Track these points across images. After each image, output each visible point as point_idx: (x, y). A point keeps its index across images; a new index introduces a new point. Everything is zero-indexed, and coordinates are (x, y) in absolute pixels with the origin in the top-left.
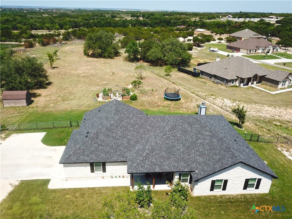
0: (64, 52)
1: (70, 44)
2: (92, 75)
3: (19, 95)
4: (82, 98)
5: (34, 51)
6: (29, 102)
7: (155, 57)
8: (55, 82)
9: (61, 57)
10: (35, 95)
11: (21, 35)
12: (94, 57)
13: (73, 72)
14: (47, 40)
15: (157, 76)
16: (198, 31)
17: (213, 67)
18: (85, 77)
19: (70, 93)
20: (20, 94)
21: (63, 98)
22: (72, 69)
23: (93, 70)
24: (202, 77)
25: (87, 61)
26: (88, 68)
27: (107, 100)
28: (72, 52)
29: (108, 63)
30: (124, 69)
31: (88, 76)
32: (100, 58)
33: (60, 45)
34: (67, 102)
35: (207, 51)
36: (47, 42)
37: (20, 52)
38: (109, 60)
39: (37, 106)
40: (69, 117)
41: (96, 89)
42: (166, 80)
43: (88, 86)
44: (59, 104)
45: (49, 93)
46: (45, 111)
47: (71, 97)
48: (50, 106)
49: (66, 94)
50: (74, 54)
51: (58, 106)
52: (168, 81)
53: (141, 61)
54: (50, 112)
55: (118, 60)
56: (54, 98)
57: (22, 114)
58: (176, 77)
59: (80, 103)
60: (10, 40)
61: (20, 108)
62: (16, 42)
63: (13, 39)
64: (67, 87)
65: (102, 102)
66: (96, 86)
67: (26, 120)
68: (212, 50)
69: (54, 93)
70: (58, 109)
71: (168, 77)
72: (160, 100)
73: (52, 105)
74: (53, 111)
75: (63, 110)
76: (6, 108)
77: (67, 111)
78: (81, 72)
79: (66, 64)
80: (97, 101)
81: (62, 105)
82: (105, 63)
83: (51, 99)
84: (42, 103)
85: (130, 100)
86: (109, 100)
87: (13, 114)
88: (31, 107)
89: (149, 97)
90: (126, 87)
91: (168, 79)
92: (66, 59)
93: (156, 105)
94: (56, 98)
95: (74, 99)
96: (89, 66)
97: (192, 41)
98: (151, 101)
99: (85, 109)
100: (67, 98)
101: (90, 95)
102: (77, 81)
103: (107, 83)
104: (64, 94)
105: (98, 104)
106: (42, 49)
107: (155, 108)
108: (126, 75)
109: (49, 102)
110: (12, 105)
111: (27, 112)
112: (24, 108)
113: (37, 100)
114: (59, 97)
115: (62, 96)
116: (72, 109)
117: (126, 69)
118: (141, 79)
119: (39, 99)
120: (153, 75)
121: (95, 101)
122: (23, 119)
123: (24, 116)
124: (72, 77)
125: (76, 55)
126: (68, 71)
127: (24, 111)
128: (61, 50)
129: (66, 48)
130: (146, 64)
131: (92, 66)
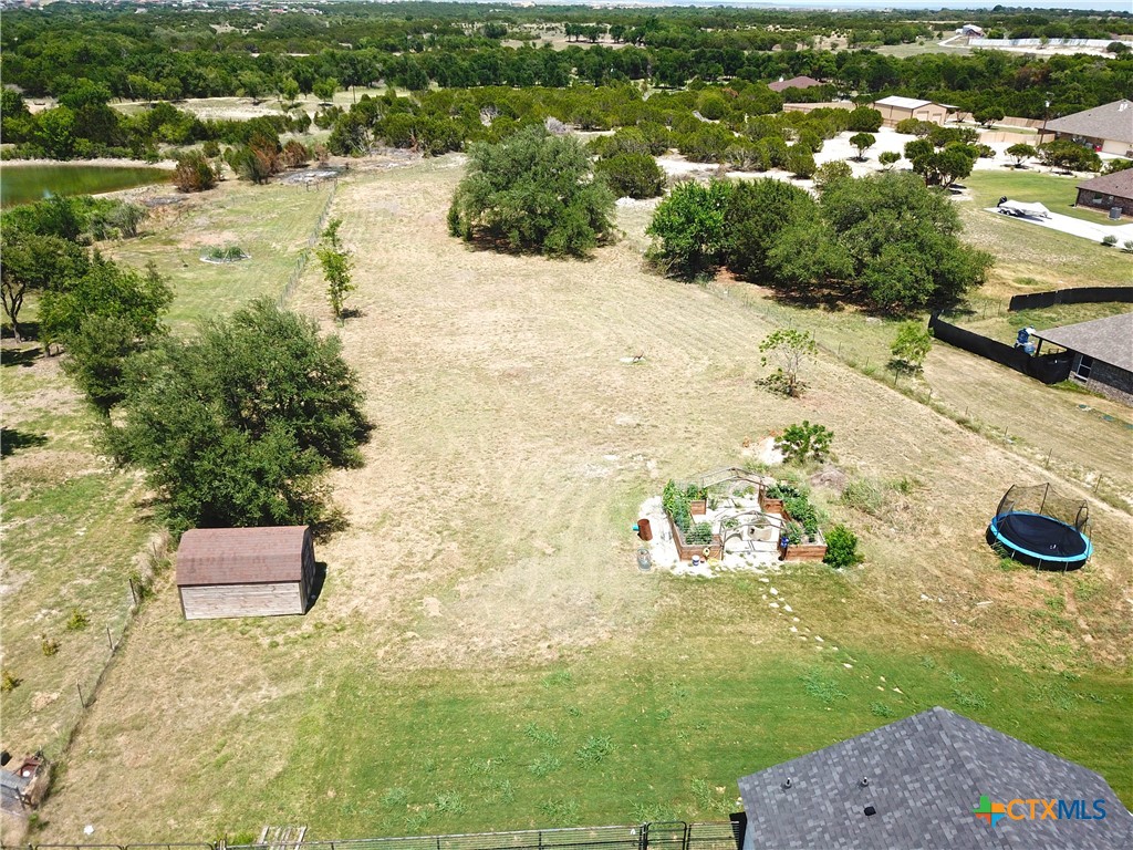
0: (352, 215)
1: (365, 172)
2: (539, 371)
4: (567, 539)
5: (221, 210)
8: (383, 414)
9: (353, 248)
11: (156, 130)
12: (498, 249)
13: (442, 344)
14: (270, 154)
15: (855, 375)
16: (892, 107)
18: (516, 383)
19: (488, 502)
21: (471, 543)
22: (433, 326)
23: (529, 335)
24: (1083, 385)
25: (482, 276)
26: (502, 314)
27: (707, 564)
28: (392, 216)
29: (580, 287)
30: (672, 328)
31: (523, 370)
32: (527, 254)
33: (327, 178)
34: (502, 579)
37: (160, 209)
39: (356, 613)
40: (583, 738)
41: (606, 470)
42: (920, 406)
43: (559, 450)
44: (467, 597)
45: (385, 501)
46: (415, 664)
47: (511, 539)
48: (425, 614)
49: (475, 511)
50: (404, 229)
51: (468, 615)
52: (928, 409)
53: (724, 276)
54: (445, 671)
55: (616, 266)
56: (425, 549)
57: (295, 687)
58: (950, 379)
59: (570, 582)
60: (110, 149)
61: (271, 630)
62: (134, 159)
63: (124, 146)
64: (457, 454)
65: (688, 580)
66: (595, 448)
67: (335, 751)
68: (1017, 211)
69: (407, 499)
70: (480, 643)
71: (913, 383)
72: (979, 564)
73: (433, 606)
74: (459, 667)
75: (511, 654)
76: (200, 628)
77: (540, 668)
78: (479, 348)
79: (393, 294)
80: (653, 568)
81: (488, 606)
82: (565, 287)
83: (411, 554)
84: (374, 588)
85: (824, 561)
86: (714, 564)
87: (249, 685)
88: (325, 621)
89: (910, 540)
90: (746, 453)
91: (923, 397)
92: (378, 257)
93: (983, 605)
94: (435, 546)
95: (529, 555)
96: (499, 303)
97: (905, 164)
98: (937, 572)
99: (624, 646)
100: (488, 542)
101: (598, 519)
102: (486, 407)
103: (634, 423)
104: (463, 512)
105: (672, 598)
106: (255, 198)
107: (1000, 637)
108: (701, 369)
109: (407, 577)
110: (226, 610)
111: (317, 666)
112: (291, 634)
113: (344, 564)
114: (445, 533)
115: (456, 523)
116: (553, 642)
117: (677, 325)
118: (791, 392)
119: (349, 549)
120: (832, 367)
121: (644, 572)
122: (316, 740)
123: (317, 711)
124: (453, 377)
125: (412, 234)
126: (418, 340)
127: (297, 655)
128: (337, 204)
129: (357, 197)
130: (754, 291)
131: (513, 305)
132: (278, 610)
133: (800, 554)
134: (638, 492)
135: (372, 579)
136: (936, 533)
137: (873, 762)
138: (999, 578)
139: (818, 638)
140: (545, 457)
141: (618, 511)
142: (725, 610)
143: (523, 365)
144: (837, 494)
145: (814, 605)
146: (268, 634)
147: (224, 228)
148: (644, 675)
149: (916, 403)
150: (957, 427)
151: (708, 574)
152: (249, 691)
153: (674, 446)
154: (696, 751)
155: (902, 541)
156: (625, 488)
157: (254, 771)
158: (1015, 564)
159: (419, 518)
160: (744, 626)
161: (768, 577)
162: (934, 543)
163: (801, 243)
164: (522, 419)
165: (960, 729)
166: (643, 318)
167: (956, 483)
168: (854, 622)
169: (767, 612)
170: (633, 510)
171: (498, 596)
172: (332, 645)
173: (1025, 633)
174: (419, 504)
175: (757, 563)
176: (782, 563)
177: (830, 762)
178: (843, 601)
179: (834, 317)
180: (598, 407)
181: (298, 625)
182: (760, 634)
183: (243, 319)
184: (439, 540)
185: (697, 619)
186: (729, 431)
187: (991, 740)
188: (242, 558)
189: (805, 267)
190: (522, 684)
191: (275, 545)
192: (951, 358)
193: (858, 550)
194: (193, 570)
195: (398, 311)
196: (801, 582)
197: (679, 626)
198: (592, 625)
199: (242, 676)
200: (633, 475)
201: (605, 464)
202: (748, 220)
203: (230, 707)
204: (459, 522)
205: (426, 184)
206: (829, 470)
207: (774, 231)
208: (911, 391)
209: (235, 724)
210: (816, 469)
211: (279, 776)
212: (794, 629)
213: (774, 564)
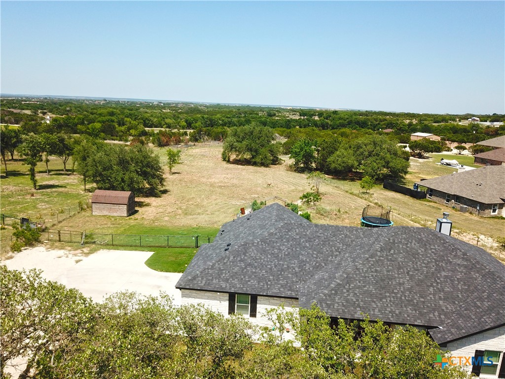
0: (190, 155)
1: (200, 146)
2: (233, 186)
3: (118, 197)
4: (217, 213)
6: (132, 211)
7: (343, 165)
8: (174, 190)
9: (186, 161)
10: (141, 204)
11: (129, 131)
12: (238, 164)
13: (204, 180)
14: (167, 138)
15: (346, 193)
16: (418, 136)
17: (452, 183)
18: (223, 188)
19: (197, 205)
20: (120, 196)
21: (186, 211)
22: (203, 177)
23: (235, 180)
24: (430, 199)
25: (227, 169)
26: (229, 176)
28: (203, 156)
29: (261, 172)
30: (287, 181)
31: (227, 186)
32: (247, 165)
33: (186, 147)
34: (191, 217)
35: (438, 165)
36: (165, 141)
38: (262, 169)
39: (143, 218)
43: (227, 199)
44: (178, 218)
45: (164, 203)
46: (155, 225)
47: (199, 211)
48: (163, 219)
49: (191, 206)
50: (207, 159)
51: (176, 221)
52: (366, 201)
54: (163, 226)
55: (278, 169)
56: (170, 210)
57: (118, 226)
58: (381, 196)
59: (212, 219)
60: (112, 137)
62: (119, 141)
63: (117, 136)
64: (193, 198)
66: (240, 200)
68: (447, 163)
69: (171, 203)
70: (177, 224)
71: (367, 196)
73: (166, 218)
74: (167, 226)
75: (185, 226)
76: (95, 216)
77: (191, 227)
78: (216, 181)
81: (183, 220)
82: (256, 172)
83: (166, 211)
84: (151, 215)
88: (133, 218)
91: (367, 199)
92: (194, 164)
94: (174, 210)
95: (203, 214)
100: (191, 211)
101: (230, 211)
102: (209, 191)
104: (187, 206)
108: (290, 189)
109: (162, 214)
110: (105, 213)
111: (126, 224)
112: (122, 219)
113: (144, 211)
114: (179, 209)
115: (184, 208)
116: (199, 225)
117: (290, 181)
119: (147, 209)
120: (339, 192)
122: (119, 232)
123: (122, 229)
124: (202, 186)
125: (209, 160)
126: (195, 179)
127: (121, 222)
129: (194, 151)
131: (234, 174)
132: (119, 215)
140: (222, 200)
144: (315, 212)
146: (115, 218)
149: (363, 200)
150: (374, 205)
152: (105, 225)
159: (172, 206)
164: (220, 194)
166: (279, 179)
171: (188, 219)
172: (132, 221)
174: (174, 204)
179: (350, 182)
180: (248, 193)
181: (124, 218)
184: (176, 210)
188: (111, 196)
199: (103, 223)
201: (241, 202)
203: (98, 227)
208: (363, 197)
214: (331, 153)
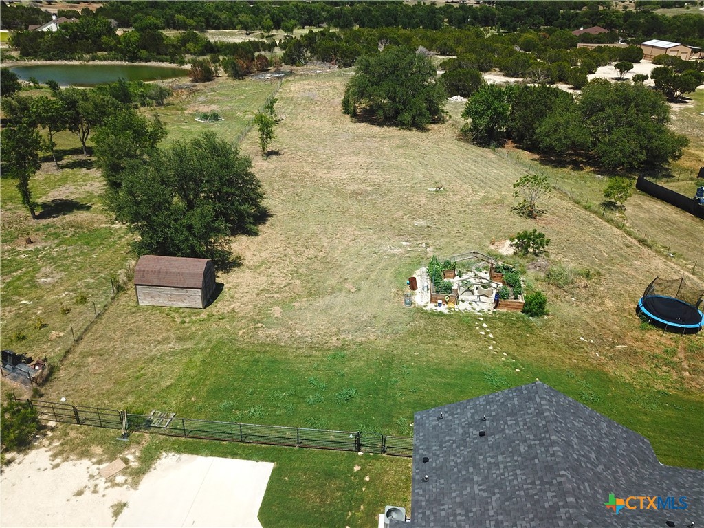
0: (288, 99)
1: (302, 75)
2: (376, 192)
3: (183, 274)
4: (365, 285)
5: (213, 93)
7: (564, 142)
8: (277, 209)
9: (284, 117)
11: (184, 46)
12: (372, 122)
13: (322, 174)
14: (247, 62)
15: (577, 208)
16: (653, 47)
18: (359, 198)
19: (324, 261)
20: (188, 271)
21: (308, 281)
22: (319, 163)
23: (376, 171)
25: (356, 137)
26: (362, 159)
27: (447, 306)
28: (311, 100)
29: (415, 146)
30: (466, 173)
31: (366, 191)
32: (388, 126)
33: (278, 77)
34: (320, 302)
36: (245, 66)
37: (180, 91)
38: (414, 135)
39: (233, 311)
40: (341, 388)
41: (400, 250)
42: (616, 230)
43: (374, 237)
44: (298, 309)
45: (265, 255)
46: (258, 340)
47: (333, 281)
48: (272, 315)
49: (315, 265)
50: (317, 108)
51: (296, 318)
52: (621, 232)
53: (510, 145)
54: (274, 345)
55: (441, 136)
56: (280, 281)
57: (189, 345)
58: (642, 215)
59: (361, 308)
61: (183, 315)
62: (171, 63)
64: (314, 234)
65: (432, 313)
66: (397, 238)
67: (202, 378)
69: (278, 255)
70: (299, 333)
71: (616, 216)
72: (625, 324)
73: (277, 312)
74: (283, 344)
75: (315, 341)
76: (145, 309)
77: (329, 349)
78: (343, 177)
79: (300, 144)
80: (413, 305)
81: (309, 315)
82: (406, 145)
83: (272, 283)
84: (246, 299)
85: (522, 312)
86: (451, 306)
87: (164, 341)
88: (214, 313)
89: (583, 306)
90: (492, 247)
91: (620, 224)
92: (297, 123)
93: (620, 347)
94: (287, 281)
95: (340, 291)
96: (362, 153)
97: (650, 82)
98: (595, 326)
99: (382, 344)
100: (318, 282)
101: (387, 276)
102: (338, 210)
103: (426, 225)
104: (308, 264)
105: (420, 323)
106: (233, 87)
107: (625, 366)
108: (478, 198)
109: (266, 295)
110: (161, 302)
111: (204, 335)
112: (194, 318)
113: (233, 286)
114: (295, 275)
115: (303, 270)
116: (341, 338)
117: (470, 171)
118: (531, 215)
119: (238, 278)
120: (564, 203)
121: (407, 307)
122: (193, 372)
123: (198, 358)
124: (323, 192)
125: (321, 111)
126: (308, 170)
127: (194, 329)
128: (281, 92)
129: (293, 89)
130: (525, 155)
131: (370, 154)
132: (189, 305)
133: (507, 306)
134: (417, 264)
135: (246, 294)
136: (602, 304)
137: (492, 409)
138: (637, 333)
139: (505, 354)
140: (365, 240)
141: (401, 273)
142: (450, 332)
143: (367, 188)
144: (543, 275)
145: (509, 336)
146: (181, 316)
147: (213, 103)
148: (389, 361)
149: (613, 228)
150: (638, 244)
151: (446, 312)
152: (164, 344)
153: (447, 240)
154: (406, 402)
155: (577, 306)
156: (409, 260)
157: (155, 383)
158: (650, 326)
159: (282, 265)
160: (459, 342)
161: (483, 317)
162: (599, 309)
163: (558, 125)
164: (357, 218)
165: (550, 395)
166: (450, 166)
167: (625, 276)
168: (530, 348)
169: (477, 336)
170: (412, 272)
171: (316, 310)
172: (215, 326)
173: (643, 366)
174: (284, 258)
175: (478, 309)
176: (495, 310)
177: (468, 407)
178: (528, 335)
179: (575, 174)
180: (406, 215)
181: (199, 314)
182: (468, 348)
183: (196, 144)
184: (290, 278)
185: (431, 335)
186: (485, 234)
187: (570, 405)
188: (171, 272)
189: (559, 140)
190: (315, 357)
191: (190, 267)
192: (647, 203)
193: (548, 307)
194: (143, 277)
195: (300, 154)
196: (504, 322)
197: (419, 338)
198: (368, 331)
199: (161, 336)
200: (416, 254)
201: (400, 247)
202: (526, 109)
203: (151, 351)
204: (305, 270)
205: (336, 83)
206: (541, 261)
207: (542, 117)
208: (612, 221)
209: (152, 359)
210: (533, 260)
211: (168, 387)
212: (491, 347)
213: (489, 310)
214: (540, 115)
